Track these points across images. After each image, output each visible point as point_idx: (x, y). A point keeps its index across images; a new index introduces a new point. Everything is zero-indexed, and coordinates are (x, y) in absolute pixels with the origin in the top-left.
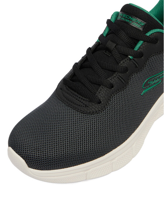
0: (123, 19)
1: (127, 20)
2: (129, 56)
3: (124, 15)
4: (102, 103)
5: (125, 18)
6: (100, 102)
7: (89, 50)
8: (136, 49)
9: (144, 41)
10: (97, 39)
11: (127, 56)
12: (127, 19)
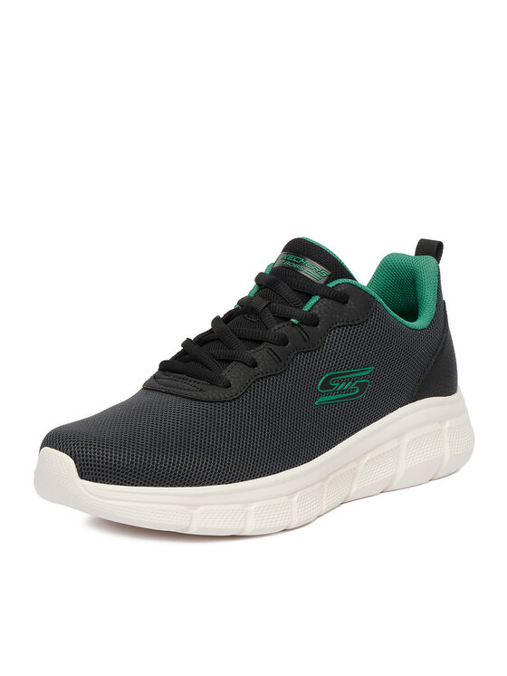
0: (288, 263)
1: (294, 265)
2: (293, 320)
3: (291, 257)
4: (233, 386)
5: (291, 261)
6: (228, 386)
7: (216, 321)
8: (307, 308)
9: (322, 297)
10: (236, 303)
11: (288, 319)
12: (296, 263)
